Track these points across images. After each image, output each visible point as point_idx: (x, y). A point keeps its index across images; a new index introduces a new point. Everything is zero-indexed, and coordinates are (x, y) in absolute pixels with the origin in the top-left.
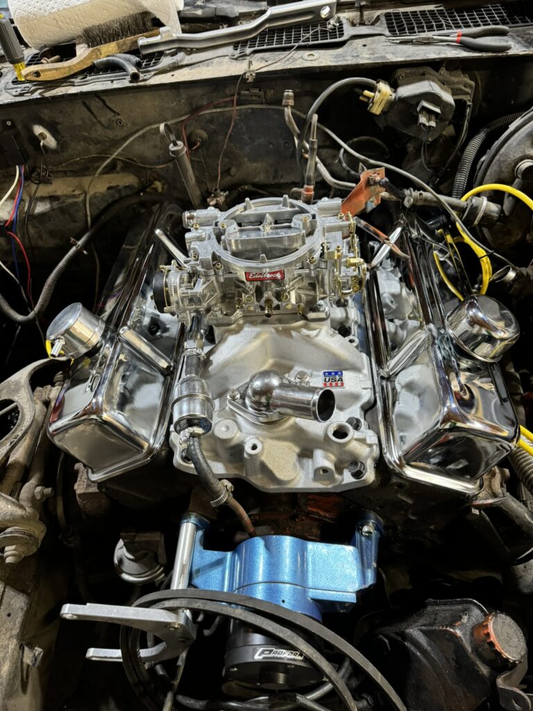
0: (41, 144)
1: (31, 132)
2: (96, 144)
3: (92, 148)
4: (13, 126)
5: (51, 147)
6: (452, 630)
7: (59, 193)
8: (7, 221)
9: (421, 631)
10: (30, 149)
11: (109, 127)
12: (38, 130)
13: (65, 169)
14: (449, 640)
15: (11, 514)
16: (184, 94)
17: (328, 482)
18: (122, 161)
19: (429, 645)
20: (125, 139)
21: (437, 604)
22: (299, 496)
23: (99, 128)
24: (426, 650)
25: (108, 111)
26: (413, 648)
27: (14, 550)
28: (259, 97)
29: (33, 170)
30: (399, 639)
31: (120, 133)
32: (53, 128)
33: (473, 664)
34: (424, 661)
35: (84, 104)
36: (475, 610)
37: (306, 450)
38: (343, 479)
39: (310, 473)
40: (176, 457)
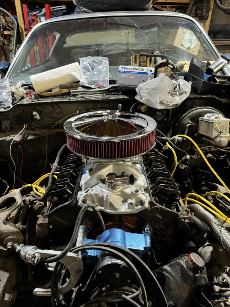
0: (35, 118)
1: (32, 113)
2: (53, 119)
3: (52, 120)
4: (27, 111)
5: (38, 119)
7: (38, 133)
8: (17, 141)
9: (169, 266)
10: (30, 119)
11: (59, 114)
12: (35, 113)
13: (41, 126)
15: (12, 230)
16: (84, 105)
17: (132, 209)
18: (61, 124)
20: (63, 117)
22: (123, 216)
23: (55, 114)
24: (170, 272)
25: (59, 108)
26: (165, 273)
27: (11, 244)
28: (108, 107)
29: (30, 126)
30: (160, 271)
31: (62, 116)
32: (40, 113)
35: (52, 106)
36: (186, 256)
37: (125, 199)
38: (138, 208)
39: (126, 207)
40: (80, 202)
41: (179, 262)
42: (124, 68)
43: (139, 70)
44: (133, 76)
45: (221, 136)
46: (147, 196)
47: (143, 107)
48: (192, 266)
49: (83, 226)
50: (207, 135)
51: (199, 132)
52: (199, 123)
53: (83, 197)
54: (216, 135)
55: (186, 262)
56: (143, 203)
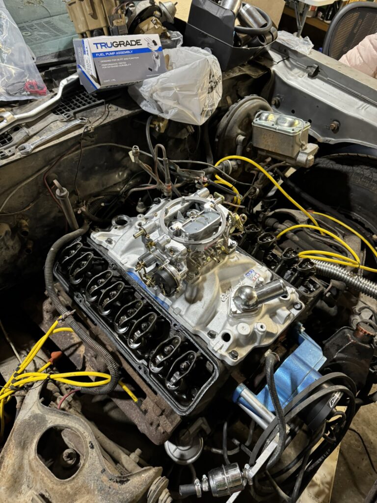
6: (350, 342)
9: (340, 352)
14: (352, 347)
17: (288, 321)
19: (346, 355)
21: (329, 341)
24: (346, 358)
26: (340, 362)
27: (166, 493)
30: (333, 363)
34: (346, 362)
36: (346, 330)
37: (272, 313)
38: (294, 315)
39: (280, 322)
40: (230, 361)
41: (353, 343)
42: (100, 44)
43: (132, 45)
44: (127, 62)
45: (306, 153)
46: (294, 293)
47: (161, 124)
48: (367, 340)
49: (242, 384)
50: (281, 153)
51: (255, 145)
52: (255, 131)
53: (228, 350)
54: (298, 152)
55: (357, 338)
56: (301, 306)
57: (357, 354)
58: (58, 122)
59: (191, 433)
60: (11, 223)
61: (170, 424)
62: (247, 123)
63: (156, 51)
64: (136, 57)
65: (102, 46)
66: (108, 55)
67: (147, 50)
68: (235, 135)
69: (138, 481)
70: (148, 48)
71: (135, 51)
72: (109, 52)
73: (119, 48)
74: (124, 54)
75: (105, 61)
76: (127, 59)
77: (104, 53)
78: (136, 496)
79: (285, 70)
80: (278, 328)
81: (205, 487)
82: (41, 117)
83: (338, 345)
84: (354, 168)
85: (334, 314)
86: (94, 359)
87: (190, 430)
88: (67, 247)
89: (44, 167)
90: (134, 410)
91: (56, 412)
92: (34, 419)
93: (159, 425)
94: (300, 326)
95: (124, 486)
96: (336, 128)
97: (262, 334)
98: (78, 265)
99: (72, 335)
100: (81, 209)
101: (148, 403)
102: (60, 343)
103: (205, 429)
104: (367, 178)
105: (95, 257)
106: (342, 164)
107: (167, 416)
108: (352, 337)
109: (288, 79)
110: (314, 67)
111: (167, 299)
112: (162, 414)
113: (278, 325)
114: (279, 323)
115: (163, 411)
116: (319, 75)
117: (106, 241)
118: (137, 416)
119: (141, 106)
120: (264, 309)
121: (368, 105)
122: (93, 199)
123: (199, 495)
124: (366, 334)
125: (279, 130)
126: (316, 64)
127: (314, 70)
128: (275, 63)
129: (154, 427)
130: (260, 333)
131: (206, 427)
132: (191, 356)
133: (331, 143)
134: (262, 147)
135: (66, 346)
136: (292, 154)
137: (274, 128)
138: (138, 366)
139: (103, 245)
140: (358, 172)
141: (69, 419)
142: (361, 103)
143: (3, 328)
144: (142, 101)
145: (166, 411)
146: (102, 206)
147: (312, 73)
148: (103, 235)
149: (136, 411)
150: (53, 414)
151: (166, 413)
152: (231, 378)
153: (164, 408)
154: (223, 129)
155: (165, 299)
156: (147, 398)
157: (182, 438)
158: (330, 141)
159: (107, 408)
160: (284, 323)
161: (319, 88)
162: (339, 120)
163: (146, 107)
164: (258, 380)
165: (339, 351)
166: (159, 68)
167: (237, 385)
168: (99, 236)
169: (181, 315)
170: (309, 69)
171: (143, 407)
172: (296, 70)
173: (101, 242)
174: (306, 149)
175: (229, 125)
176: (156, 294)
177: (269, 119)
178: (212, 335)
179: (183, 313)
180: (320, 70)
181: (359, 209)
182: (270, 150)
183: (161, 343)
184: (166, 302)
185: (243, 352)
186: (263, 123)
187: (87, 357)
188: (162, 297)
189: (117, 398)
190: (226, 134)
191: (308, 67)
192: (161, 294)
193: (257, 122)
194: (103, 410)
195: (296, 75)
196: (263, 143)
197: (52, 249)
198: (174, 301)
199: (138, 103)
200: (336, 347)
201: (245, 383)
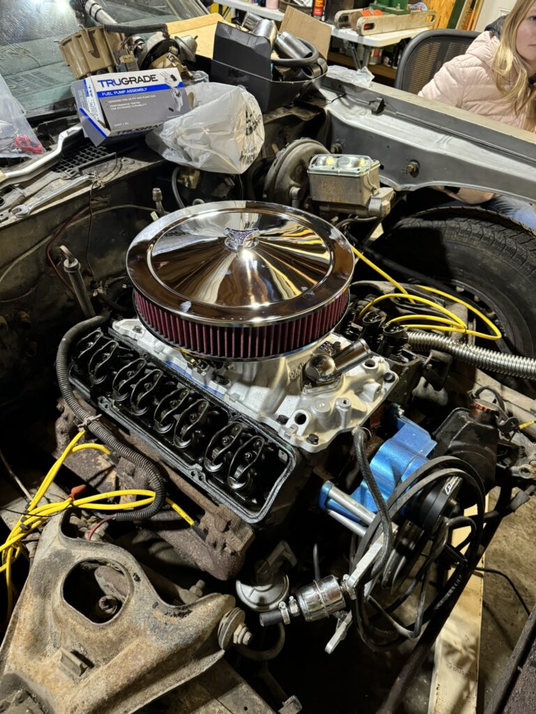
6: (466, 425)
9: (455, 440)
14: (470, 430)
15: (217, 606)
17: (380, 397)
19: (463, 442)
24: (464, 446)
27: (243, 627)
28: (105, 202)
33: (487, 428)
34: (466, 452)
36: (460, 412)
37: (358, 388)
38: (385, 389)
39: (369, 399)
40: (308, 447)
41: (470, 425)
42: (106, 81)
43: (145, 81)
44: (141, 101)
45: (379, 199)
46: (383, 362)
47: (191, 178)
48: (488, 418)
49: (328, 482)
50: (347, 202)
51: (314, 198)
52: (312, 180)
53: (304, 434)
54: (368, 198)
55: (474, 418)
56: (394, 377)
57: (478, 439)
58: (60, 180)
59: (270, 563)
60: (7, 315)
61: (240, 541)
62: (301, 171)
63: (176, 87)
64: (152, 95)
65: (108, 84)
66: (117, 94)
67: (165, 87)
68: (287, 187)
69: (204, 612)
70: (165, 85)
71: (150, 89)
72: (118, 91)
73: (130, 86)
74: (136, 91)
75: (113, 101)
76: (140, 98)
77: (112, 92)
78: (203, 631)
79: (343, 109)
80: (368, 406)
81: (294, 609)
82: (38, 176)
83: (452, 432)
84: (447, 222)
85: (445, 403)
86: (130, 478)
87: (268, 560)
88: (84, 339)
89: (46, 237)
90: (191, 541)
91: (85, 543)
92: (56, 557)
93: (224, 546)
94: (396, 408)
95: (184, 620)
96: (415, 170)
97: (347, 410)
98: (99, 358)
99: (98, 460)
100: (97, 291)
101: (208, 520)
102: (82, 472)
103: (289, 558)
104: (465, 231)
105: (120, 347)
106: (432, 220)
107: (235, 531)
108: (467, 418)
109: (347, 118)
110: (378, 101)
111: (221, 387)
112: (227, 529)
113: (367, 403)
114: (368, 401)
115: (229, 523)
116: (385, 110)
117: (133, 330)
118: (195, 548)
119: (164, 155)
120: (346, 383)
121: (450, 138)
122: (111, 281)
123: (287, 621)
124: (485, 410)
125: (341, 172)
126: (379, 97)
127: (378, 104)
128: (328, 102)
129: (219, 549)
130: (344, 410)
131: (290, 555)
132: (258, 443)
133: (411, 190)
134: (323, 199)
135: (91, 475)
136: (362, 202)
137: (335, 172)
138: (190, 472)
139: (129, 335)
140: (453, 225)
141: (103, 550)
142: (441, 136)
143: (4, 460)
144: (163, 150)
145: (232, 523)
146: (124, 289)
147: (377, 108)
148: (129, 324)
149: (193, 542)
150: (81, 547)
151: (233, 525)
152: (313, 475)
153: (229, 520)
154: (272, 181)
155: (218, 387)
156: (206, 513)
157: (258, 571)
158: (410, 188)
159: (153, 549)
160: (375, 399)
161: (387, 125)
162: (417, 159)
163: (169, 156)
164: (350, 479)
165: (454, 438)
166: (182, 107)
167: (322, 483)
168: (123, 324)
169: (240, 402)
170: (372, 105)
171: (202, 526)
172: (356, 108)
173: (127, 331)
174: (378, 193)
175: (279, 175)
176: (205, 382)
177: (327, 163)
178: (283, 420)
179: (242, 399)
180: (385, 104)
181: (461, 274)
182: (334, 201)
183: (218, 433)
184: (218, 391)
185: (326, 438)
186: (321, 167)
187: (121, 478)
188: (213, 385)
189: (166, 530)
190: (276, 187)
191: (371, 102)
192: (212, 382)
193: (312, 168)
194: (148, 552)
195: (357, 113)
196: (324, 194)
197: (64, 339)
198: (228, 388)
199: (160, 153)
200: (450, 436)
201: (333, 481)
